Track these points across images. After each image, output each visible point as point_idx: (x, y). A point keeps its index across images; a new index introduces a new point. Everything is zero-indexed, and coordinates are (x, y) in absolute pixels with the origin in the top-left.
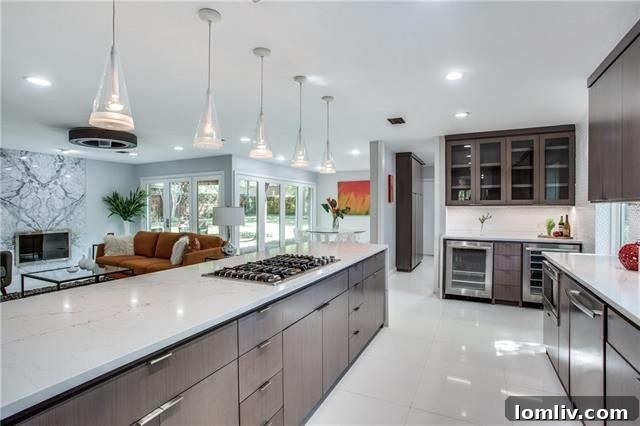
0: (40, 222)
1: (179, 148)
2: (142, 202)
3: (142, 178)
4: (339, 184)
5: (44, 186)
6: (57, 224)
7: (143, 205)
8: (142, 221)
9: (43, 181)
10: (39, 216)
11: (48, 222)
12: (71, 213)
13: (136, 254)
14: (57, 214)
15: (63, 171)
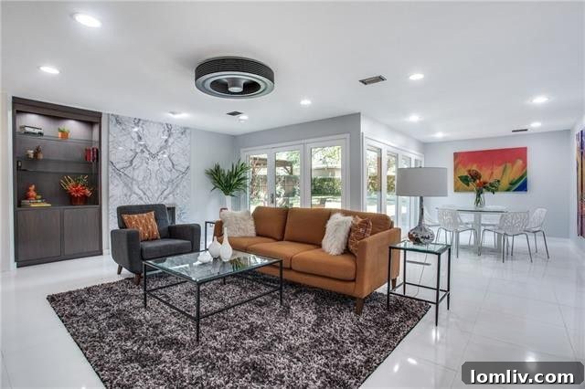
0: (150, 195)
1: (306, 102)
2: (242, 176)
3: (242, 150)
4: (456, 155)
5: (154, 156)
6: (165, 198)
7: (244, 178)
8: (242, 196)
9: (153, 151)
10: (149, 189)
11: (156, 195)
12: (177, 186)
13: (258, 235)
14: (165, 187)
15: (171, 140)
